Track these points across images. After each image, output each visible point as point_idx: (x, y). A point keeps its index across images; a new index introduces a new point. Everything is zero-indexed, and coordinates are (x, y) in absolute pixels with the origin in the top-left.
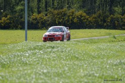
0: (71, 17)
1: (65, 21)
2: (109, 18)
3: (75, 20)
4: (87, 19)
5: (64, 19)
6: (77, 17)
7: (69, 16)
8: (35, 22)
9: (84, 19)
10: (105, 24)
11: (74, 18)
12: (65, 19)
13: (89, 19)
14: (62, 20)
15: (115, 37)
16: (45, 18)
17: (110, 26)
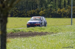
8: (59, 13)
16: (65, 11)
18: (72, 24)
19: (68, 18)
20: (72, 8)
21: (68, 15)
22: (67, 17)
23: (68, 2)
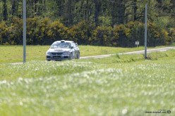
0: (43, 29)
1: (36, 33)
2: (96, 31)
3: (50, 33)
4: (66, 32)
5: (33, 31)
6: (52, 28)
7: (41, 27)
9: (61, 32)
10: (90, 39)
11: (48, 30)
12: (36, 32)
13: (69, 32)
14: (31, 32)
15: (118, 56)
16: (7, 29)
17: (97, 41)
18: (24, 61)
19: (14, 44)
20: (24, 21)
21: (12, 39)
22: (11, 44)
23: (13, 8)
